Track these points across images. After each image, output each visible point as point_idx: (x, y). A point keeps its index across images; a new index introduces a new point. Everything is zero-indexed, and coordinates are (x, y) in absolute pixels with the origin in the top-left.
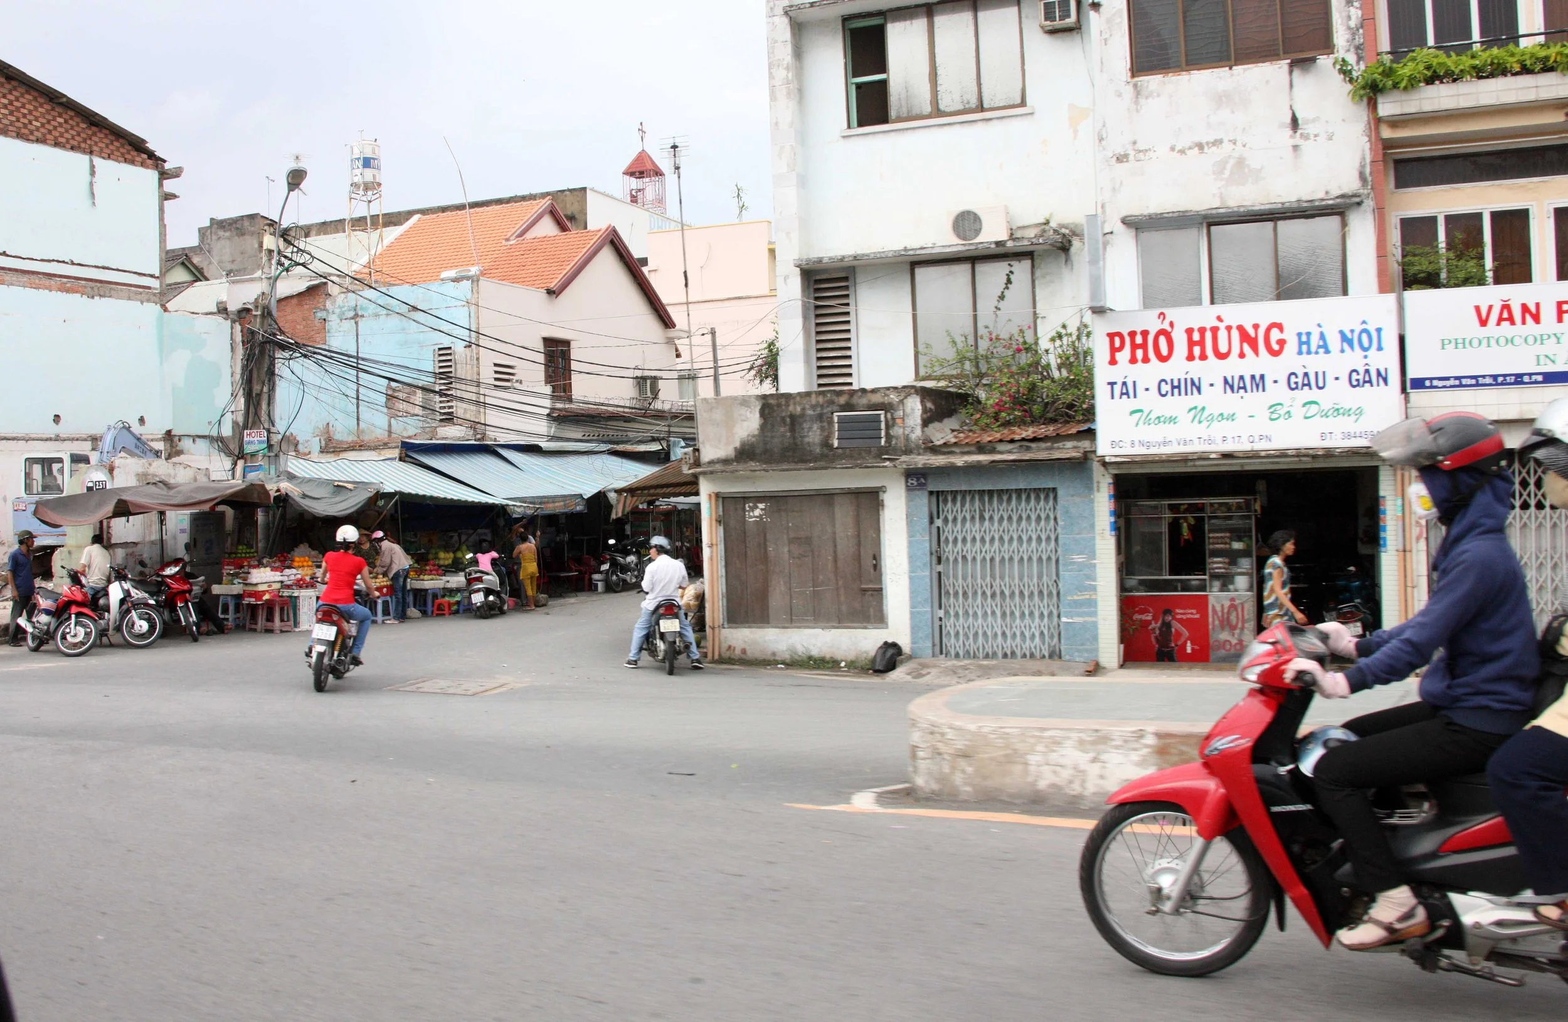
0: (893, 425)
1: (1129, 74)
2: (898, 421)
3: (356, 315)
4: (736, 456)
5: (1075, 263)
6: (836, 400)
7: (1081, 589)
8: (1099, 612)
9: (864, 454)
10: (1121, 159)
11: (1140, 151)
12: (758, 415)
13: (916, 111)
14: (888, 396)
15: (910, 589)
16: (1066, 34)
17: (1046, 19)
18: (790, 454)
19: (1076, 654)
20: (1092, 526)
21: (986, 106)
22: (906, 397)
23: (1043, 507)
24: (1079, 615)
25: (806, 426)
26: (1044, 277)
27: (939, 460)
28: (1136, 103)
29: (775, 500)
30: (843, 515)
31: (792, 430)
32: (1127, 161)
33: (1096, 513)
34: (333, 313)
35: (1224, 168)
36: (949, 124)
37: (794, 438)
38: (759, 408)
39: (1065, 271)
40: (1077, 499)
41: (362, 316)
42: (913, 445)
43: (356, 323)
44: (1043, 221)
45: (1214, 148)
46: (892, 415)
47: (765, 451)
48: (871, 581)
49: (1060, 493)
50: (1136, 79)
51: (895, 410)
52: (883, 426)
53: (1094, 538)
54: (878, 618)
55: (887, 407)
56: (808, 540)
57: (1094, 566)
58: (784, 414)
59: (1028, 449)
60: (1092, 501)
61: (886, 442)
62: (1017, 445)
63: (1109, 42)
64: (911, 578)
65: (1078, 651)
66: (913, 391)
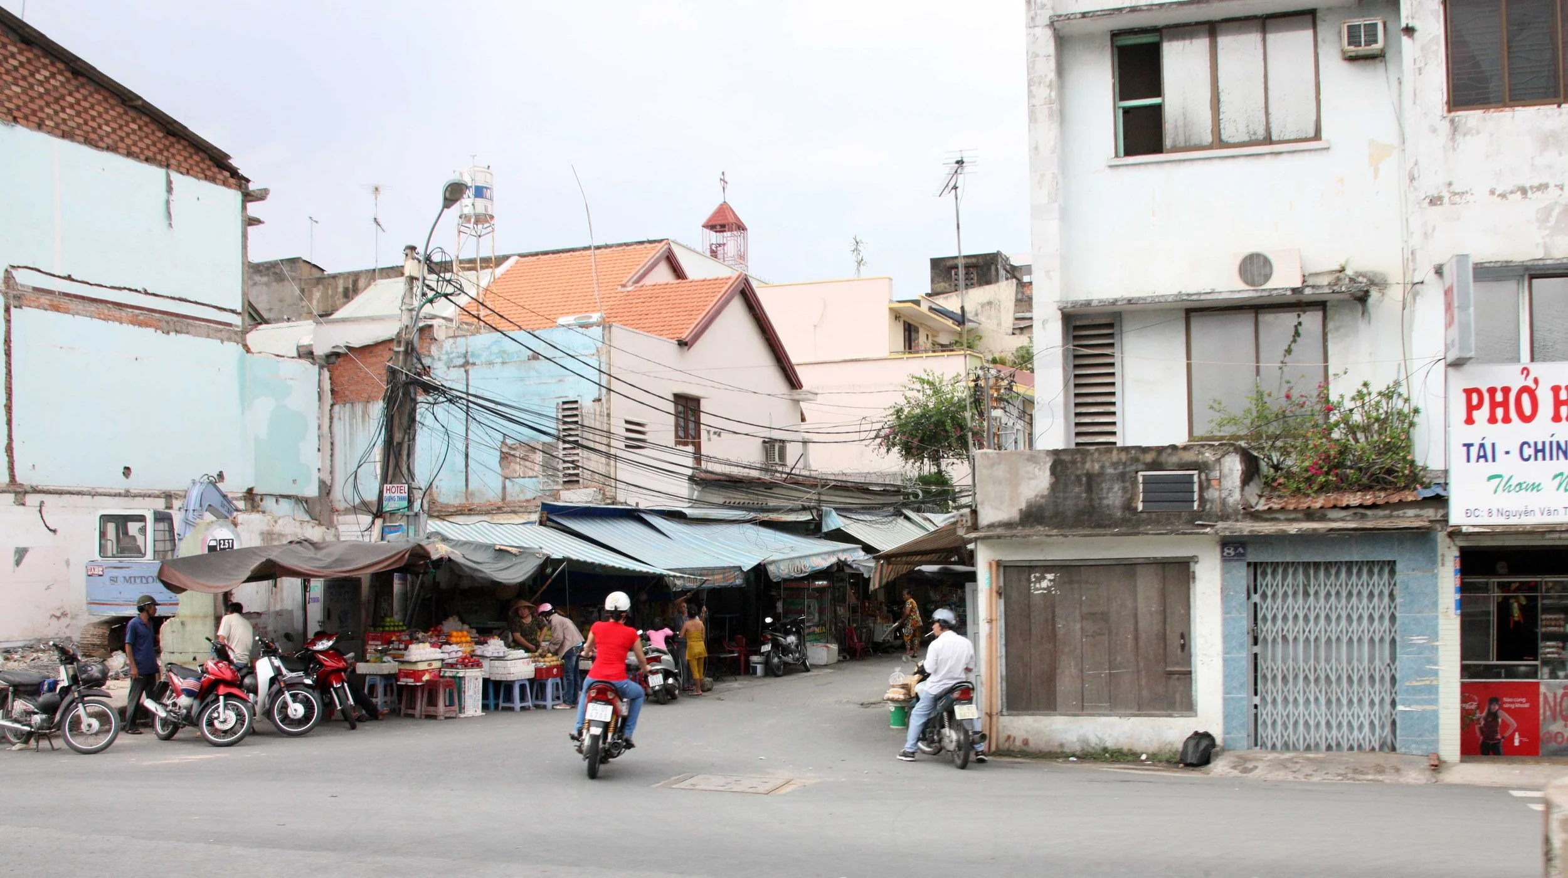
0: (1208, 487)
1: (1445, 108)
2: (1213, 483)
3: (467, 363)
4: (1021, 519)
5: (1373, 316)
6: (1141, 457)
7: (1421, 673)
8: (1440, 700)
9: (1173, 519)
10: (1435, 201)
11: (1456, 194)
12: (1048, 472)
13: (1194, 141)
14: (1203, 454)
15: (1224, 672)
16: (1368, 62)
17: (1350, 44)
18: (1086, 517)
19: (1414, 746)
20: (1435, 604)
21: (1274, 138)
22: (1223, 456)
23: (1379, 581)
24: (1417, 703)
25: (1105, 486)
26: (1337, 329)
27: (1265, 528)
28: (1453, 139)
29: (1066, 570)
30: (1147, 588)
31: (1089, 489)
32: (1441, 204)
33: (1440, 591)
34: (439, 359)
35: (1550, 215)
36: (1233, 157)
37: (1091, 500)
38: (1049, 464)
39: (1362, 325)
40: (1418, 574)
41: (474, 364)
42: (1230, 510)
43: (467, 372)
44: (1337, 267)
45: (1539, 193)
46: (1207, 475)
47: (1056, 514)
48: (1177, 664)
49: (1399, 567)
50: (1453, 114)
51: (1211, 471)
52: (1196, 487)
53: (1437, 617)
54: (1188, 706)
55: (1202, 467)
56: (1104, 617)
57: (1436, 648)
58: (1079, 472)
59: (1363, 516)
60: (1435, 576)
61: (1199, 506)
62: (1351, 512)
63: (1423, 71)
64: (1225, 660)
65: (1416, 742)
66: (1231, 449)
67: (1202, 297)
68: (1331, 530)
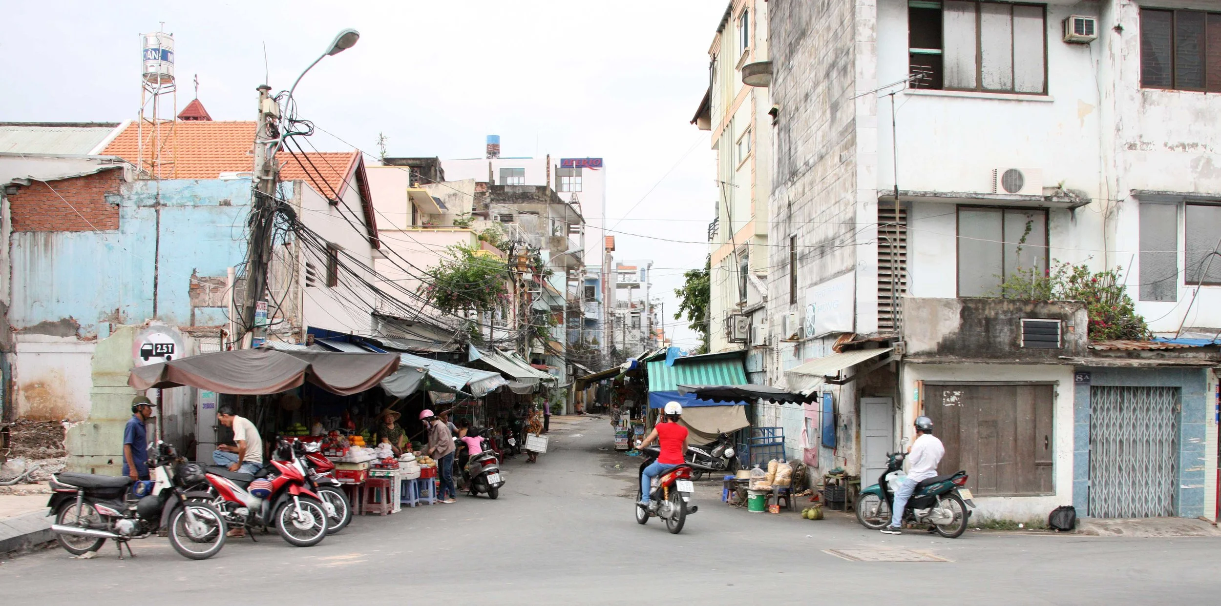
0: (1067, 332)
1: (1139, 85)
2: (1070, 329)
3: (158, 204)
4: (938, 350)
5: (1078, 221)
6: (1023, 308)
7: (1195, 463)
8: (1206, 481)
9: (1043, 353)
10: (1132, 147)
11: (1144, 143)
12: (958, 316)
13: (964, 84)
14: (1064, 308)
15: (1074, 463)
16: (1079, 46)
17: (1076, 32)
18: (984, 350)
19: (1189, 512)
20: (1204, 416)
21: (1017, 89)
22: (1077, 310)
23: (1167, 400)
24: (1192, 483)
25: (998, 327)
26: (1055, 228)
27: (1106, 362)
28: (1144, 107)
29: (970, 389)
30: (1023, 403)
31: (987, 330)
32: (1135, 149)
33: (1207, 407)
34: (129, 199)
35: (1198, 164)
36: (991, 99)
37: (988, 337)
38: (959, 310)
39: (1071, 225)
40: (1195, 397)
41: (165, 205)
42: (1080, 349)
44: (1057, 185)
45: (1192, 149)
46: (1066, 324)
47: (964, 347)
48: (1043, 458)
49: (1183, 390)
50: (1144, 89)
51: (1069, 320)
52: (1059, 332)
53: (1204, 425)
54: (1049, 488)
55: (1063, 317)
56: (994, 424)
57: (1204, 446)
58: (980, 317)
59: (1163, 357)
60: (1205, 398)
61: (1061, 345)
62: (1155, 353)
63: (1126, 58)
64: (1075, 455)
65: (1191, 510)
66: (1082, 306)
67: (986, 197)
68: (1160, 365)
